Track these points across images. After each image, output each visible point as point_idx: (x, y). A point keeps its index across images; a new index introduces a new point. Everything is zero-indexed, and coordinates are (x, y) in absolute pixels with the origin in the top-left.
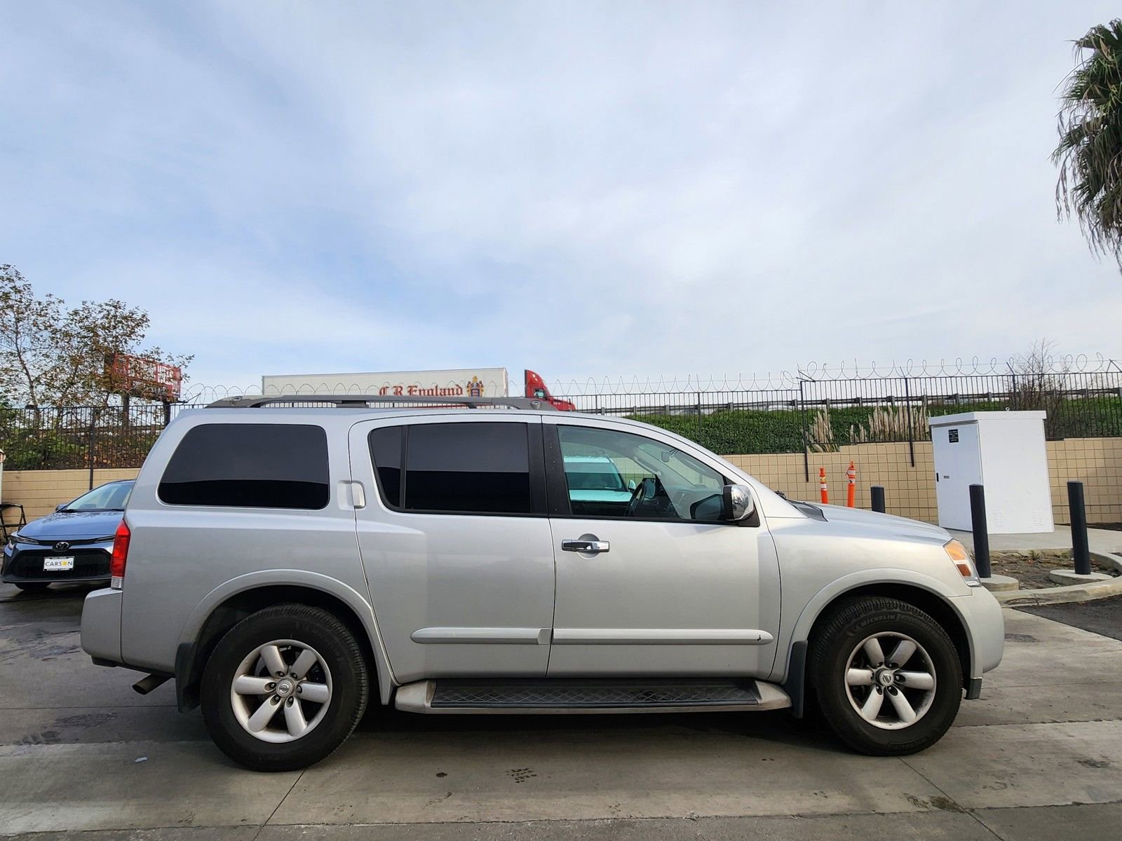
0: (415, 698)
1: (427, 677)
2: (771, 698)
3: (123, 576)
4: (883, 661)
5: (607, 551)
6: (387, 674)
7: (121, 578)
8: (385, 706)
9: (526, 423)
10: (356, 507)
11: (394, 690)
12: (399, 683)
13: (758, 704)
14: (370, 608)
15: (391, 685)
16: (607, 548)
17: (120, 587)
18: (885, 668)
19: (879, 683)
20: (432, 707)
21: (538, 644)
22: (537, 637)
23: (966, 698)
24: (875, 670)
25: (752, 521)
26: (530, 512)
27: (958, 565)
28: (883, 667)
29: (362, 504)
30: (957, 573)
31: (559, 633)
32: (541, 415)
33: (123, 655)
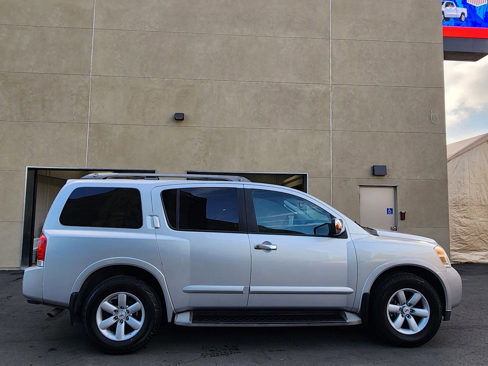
0: (184, 319)
1: (189, 309)
2: (352, 319)
3: (44, 260)
4: (406, 302)
5: (276, 249)
6: (171, 307)
7: (42, 261)
8: (170, 323)
9: (236, 188)
10: (156, 228)
11: (174, 316)
12: (176, 312)
13: (346, 322)
14: (163, 276)
15: (173, 313)
16: (276, 248)
17: (42, 265)
18: (406, 306)
19: (403, 313)
20: (192, 323)
21: (243, 293)
22: (243, 290)
23: (444, 320)
24: (401, 307)
25: (344, 235)
26: (238, 231)
27: (440, 257)
28: (405, 305)
29: (159, 226)
30: (440, 261)
31: (253, 288)
32: (243, 184)
33: (43, 298)
